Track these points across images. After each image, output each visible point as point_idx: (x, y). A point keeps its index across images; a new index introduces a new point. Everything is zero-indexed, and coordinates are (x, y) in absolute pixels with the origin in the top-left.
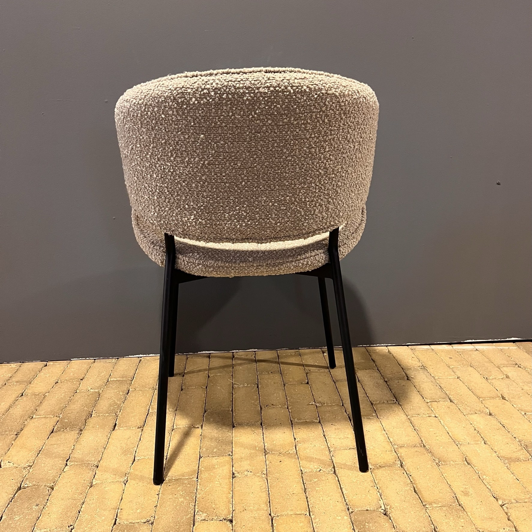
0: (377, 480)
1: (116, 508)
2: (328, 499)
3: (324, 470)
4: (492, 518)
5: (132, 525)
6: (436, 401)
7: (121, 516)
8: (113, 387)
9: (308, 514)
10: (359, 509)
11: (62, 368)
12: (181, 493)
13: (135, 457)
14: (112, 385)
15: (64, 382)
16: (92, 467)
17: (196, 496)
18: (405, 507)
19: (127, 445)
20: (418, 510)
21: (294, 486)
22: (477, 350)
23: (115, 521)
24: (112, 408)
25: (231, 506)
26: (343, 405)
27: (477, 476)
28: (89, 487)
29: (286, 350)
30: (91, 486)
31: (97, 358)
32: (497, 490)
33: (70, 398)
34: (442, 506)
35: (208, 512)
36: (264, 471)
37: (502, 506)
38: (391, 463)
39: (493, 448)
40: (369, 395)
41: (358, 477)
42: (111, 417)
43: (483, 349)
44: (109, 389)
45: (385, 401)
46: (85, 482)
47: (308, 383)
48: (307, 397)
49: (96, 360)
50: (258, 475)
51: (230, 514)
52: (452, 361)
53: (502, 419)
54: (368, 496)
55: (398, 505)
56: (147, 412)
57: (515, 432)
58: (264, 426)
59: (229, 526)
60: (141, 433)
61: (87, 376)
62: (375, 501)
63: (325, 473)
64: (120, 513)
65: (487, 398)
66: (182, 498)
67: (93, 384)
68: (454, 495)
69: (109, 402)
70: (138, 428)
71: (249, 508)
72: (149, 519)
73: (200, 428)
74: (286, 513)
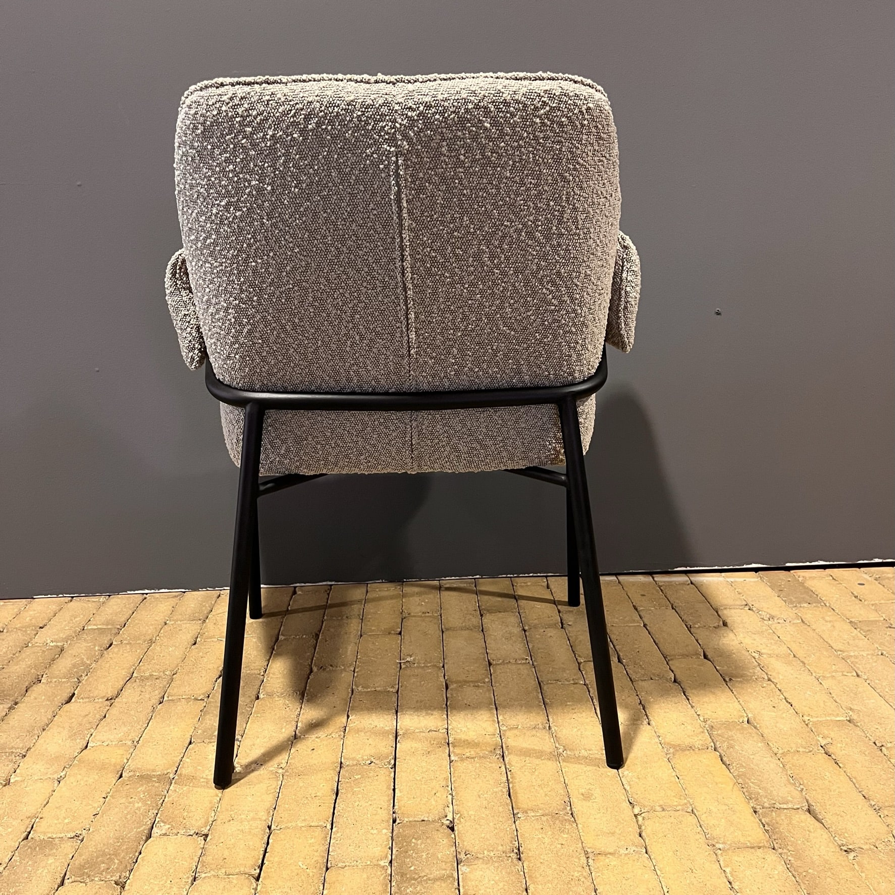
0: (454, 777)
1: (34, 816)
2: (366, 804)
3: (378, 762)
4: (613, 834)
5: (49, 841)
7: (37, 829)
8: (88, 639)
9: (329, 827)
10: (411, 819)
11: (16, 610)
12: (142, 796)
13: (88, 743)
14: (87, 635)
15: (12, 630)
16: (15, 757)
17: (164, 801)
18: (483, 816)
19: (81, 725)
20: (501, 820)
21: (321, 786)
23: (28, 836)
24: (75, 670)
25: (213, 814)
26: (443, 667)
29: (383, 582)
30: (8, 783)
31: (76, 595)
32: (638, 793)
33: (14, 654)
34: (543, 815)
35: (173, 823)
36: (282, 763)
37: (636, 816)
38: (487, 753)
39: (656, 730)
40: (490, 652)
41: (426, 773)
42: (69, 684)
43: (702, 582)
44: (79, 641)
45: (511, 661)
47: (400, 633)
48: (389, 654)
49: (74, 598)
50: (271, 769)
51: (207, 826)
52: (644, 600)
53: (689, 687)
54: (432, 800)
55: (474, 813)
56: (129, 676)
57: (701, 706)
58: (306, 697)
59: (199, 842)
60: (108, 708)
61: (52, 622)
62: (440, 807)
63: (377, 766)
64: (38, 824)
65: (678, 656)
66: (140, 803)
67: (57, 635)
68: (567, 799)
69: (73, 662)
70: (107, 700)
71: (240, 817)
72: (80, 832)
73: (206, 700)
74: (294, 824)
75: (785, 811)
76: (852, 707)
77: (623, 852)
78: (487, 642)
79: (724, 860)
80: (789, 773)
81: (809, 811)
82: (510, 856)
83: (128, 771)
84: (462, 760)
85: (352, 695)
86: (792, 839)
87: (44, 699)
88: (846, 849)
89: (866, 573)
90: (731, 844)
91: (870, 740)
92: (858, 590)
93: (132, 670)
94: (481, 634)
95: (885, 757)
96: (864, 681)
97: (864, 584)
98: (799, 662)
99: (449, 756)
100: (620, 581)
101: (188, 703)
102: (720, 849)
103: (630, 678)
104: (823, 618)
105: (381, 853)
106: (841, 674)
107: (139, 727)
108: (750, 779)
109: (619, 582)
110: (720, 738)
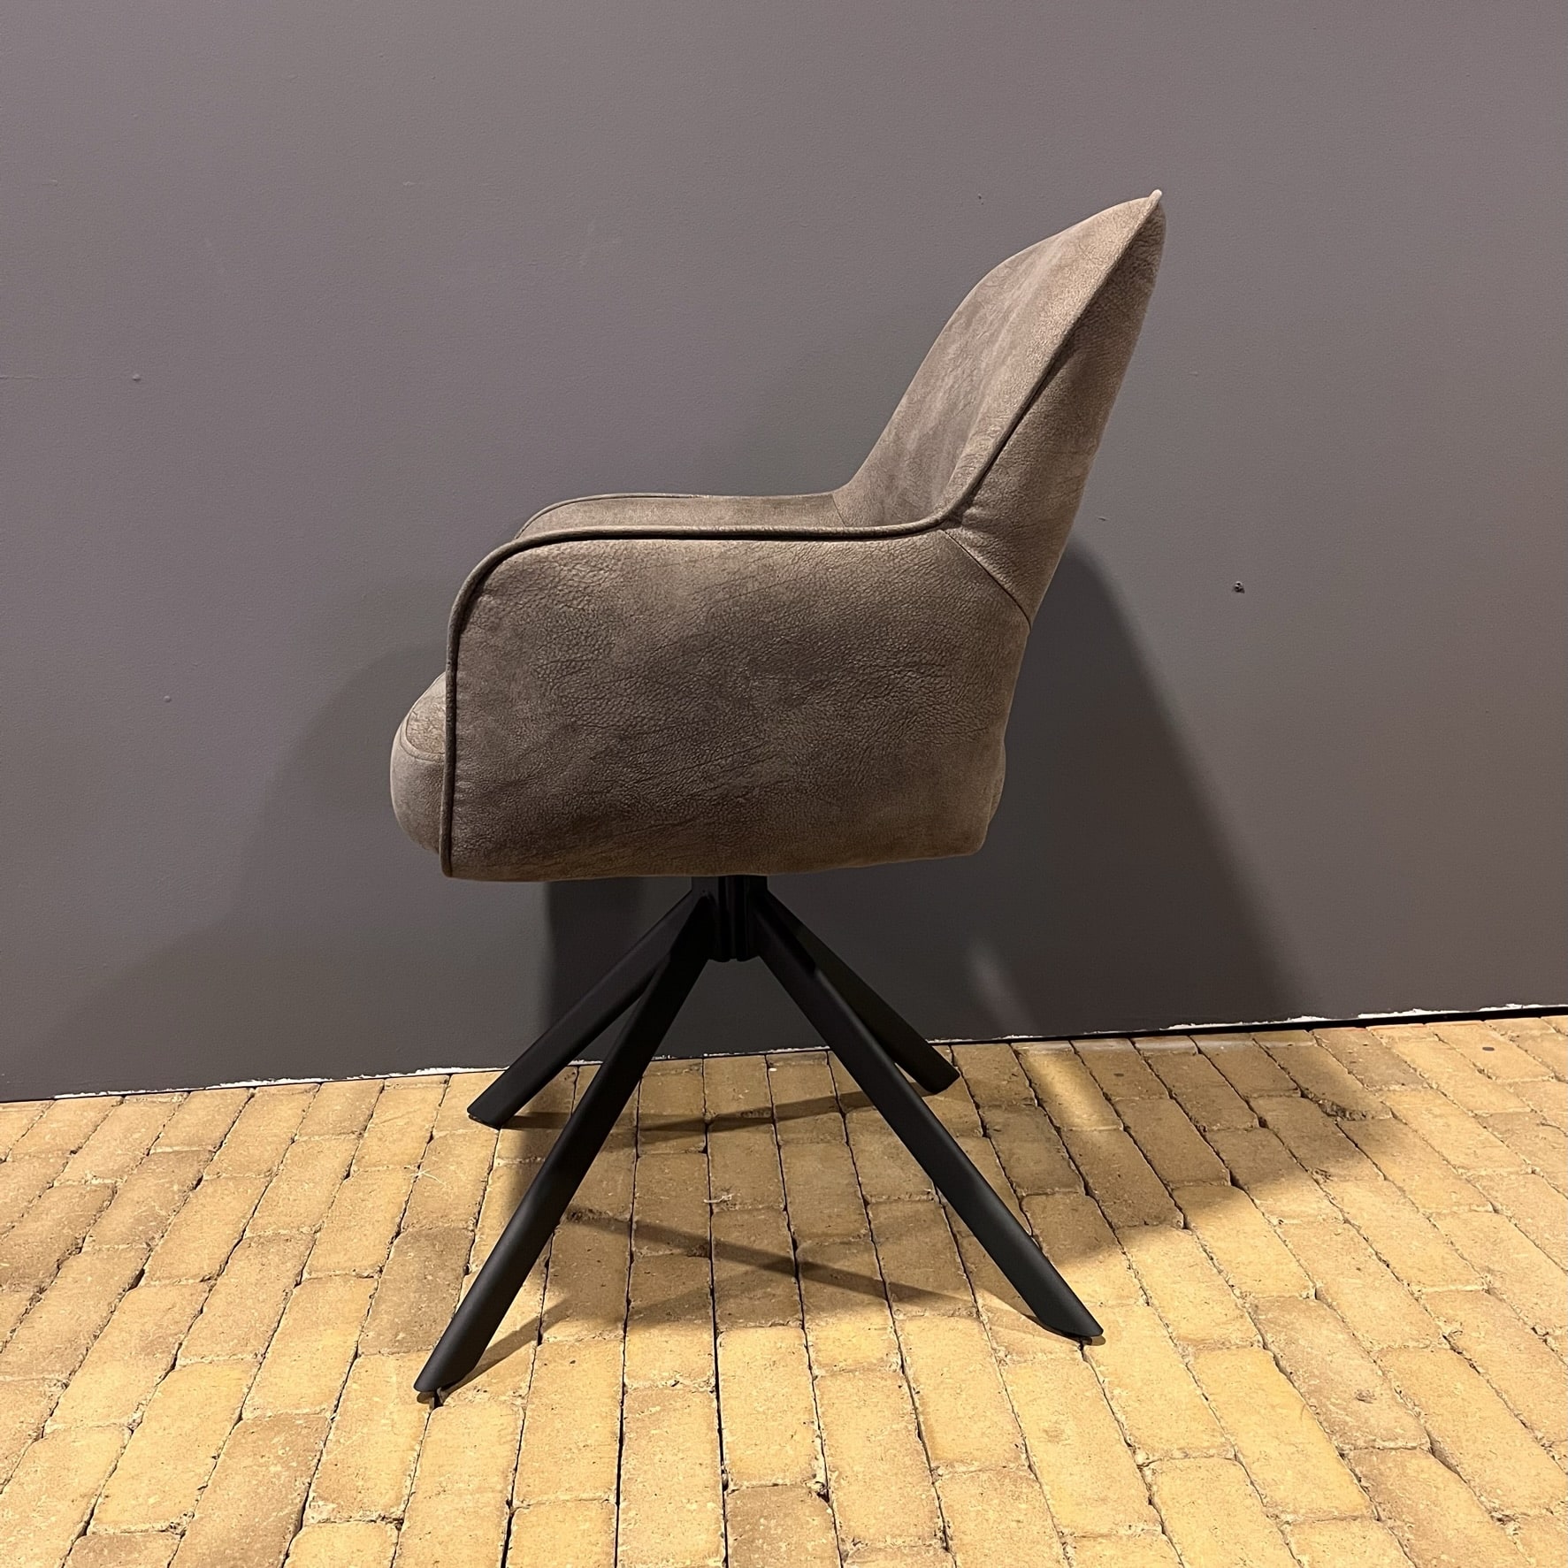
0: (822, 1405)
1: (93, 1494)
2: (676, 1458)
3: (687, 1382)
4: (1104, 1500)
5: (125, 1537)
6: (1046, 1194)
7: (102, 1515)
8: (157, 1170)
9: (613, 1500)
10: (754, 1483)
11: (25, 1121)
12: (280, 1453)
13: (176, 1359)
14: (155, 1164)
15: (22, 1158)
16: (50, 1387)
17: (319, 1460)
18: (879, 1473)
19: (160, 1326)
20: (911, 1481)
21: (593, 1427)
22: (1200, 1052)
23: (85, 1529)
24: (141, 1228)
25: (409, 1483)
26: (786, 1209)
27: (1097, 1390)
28: (30, 1441)
29: (667, 1059)
30: (40, 1435)
31: (129, 1092)
32: (1140, 1426)
33: (30, 1202)
34: (980, 1471)
35: (339, 1501)
36: (521, 1388)
37: (1140, 1467)
38: (875, 1361)
39: (1162, 1315)
40: (864, 1180)
41: (774, 1400)
42: (133, 1253)
43: (1218, 1049)
44: (144, 1176)
45: (902, 1196)
46: (24, 1425)
47: (705, 1151)
48: (690, 1189)
49: (127, 1098)
50: (503, 1398)
51: (400, 1504)
52: (1120, 1083)
53: (1212, 1237)
54: (788, 1448)
55: (862, 1469)
56: (238, 1236)
57: (1235, 1271)
58: (552, 1268)
59: (389, 1534)
60: (206, 1295)
61: (90, 1142)
62: (803, 1461)
63: (687, 1389)
64: (103, 1507)
65: (1189, 1182)
66: (279, 1465)
67: (103, 1165)
68: (1020, 1441)
69: (136, 1213)
70: (202, 1281)
71: (456, 1486)
72: (178, 1521)
73: (376, 1277)
74: (552, 1497)
75: (1393, 1452)
76: (1491, 1266)
77: (1124, 1532)
78: (857, 1164)
79: (1297, 1542)
80: (1394, 1385)
81: (1432, 1451)
82: (931, 1545)
83: (252, 1409)
84: (833, 1375)
85: (631, 1262)
86: (1409, 1502)
87: (91, 1282)
88: (1500, 1516)
89: (1495, 1029)
90: (1307, 1513)
91: (1525, 1324)
92: (1485, 1059)
93: (241, 1225)
94: (847, 1149)
95: (1553, 1353)
96: (1507, 1220)
97: (1492, 1049)
98: (1395, 1189)
99: (810, 1368)
100: (1078, 1049)
101: (344, 1282)
102: (1288, 1523)
103: (1110, 1224)
104: (1429, 1111)
105: (709, 1545)
106: (1467, 1208)
107: (264, 1328)
108: (1329, 1399)
109: (1076, 1052)
110: (1272, 1325)
